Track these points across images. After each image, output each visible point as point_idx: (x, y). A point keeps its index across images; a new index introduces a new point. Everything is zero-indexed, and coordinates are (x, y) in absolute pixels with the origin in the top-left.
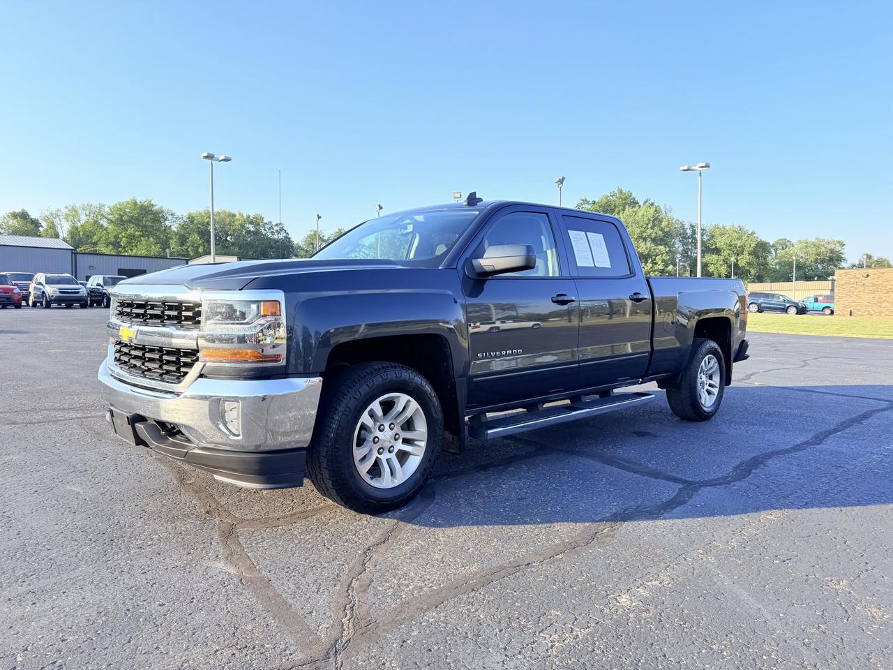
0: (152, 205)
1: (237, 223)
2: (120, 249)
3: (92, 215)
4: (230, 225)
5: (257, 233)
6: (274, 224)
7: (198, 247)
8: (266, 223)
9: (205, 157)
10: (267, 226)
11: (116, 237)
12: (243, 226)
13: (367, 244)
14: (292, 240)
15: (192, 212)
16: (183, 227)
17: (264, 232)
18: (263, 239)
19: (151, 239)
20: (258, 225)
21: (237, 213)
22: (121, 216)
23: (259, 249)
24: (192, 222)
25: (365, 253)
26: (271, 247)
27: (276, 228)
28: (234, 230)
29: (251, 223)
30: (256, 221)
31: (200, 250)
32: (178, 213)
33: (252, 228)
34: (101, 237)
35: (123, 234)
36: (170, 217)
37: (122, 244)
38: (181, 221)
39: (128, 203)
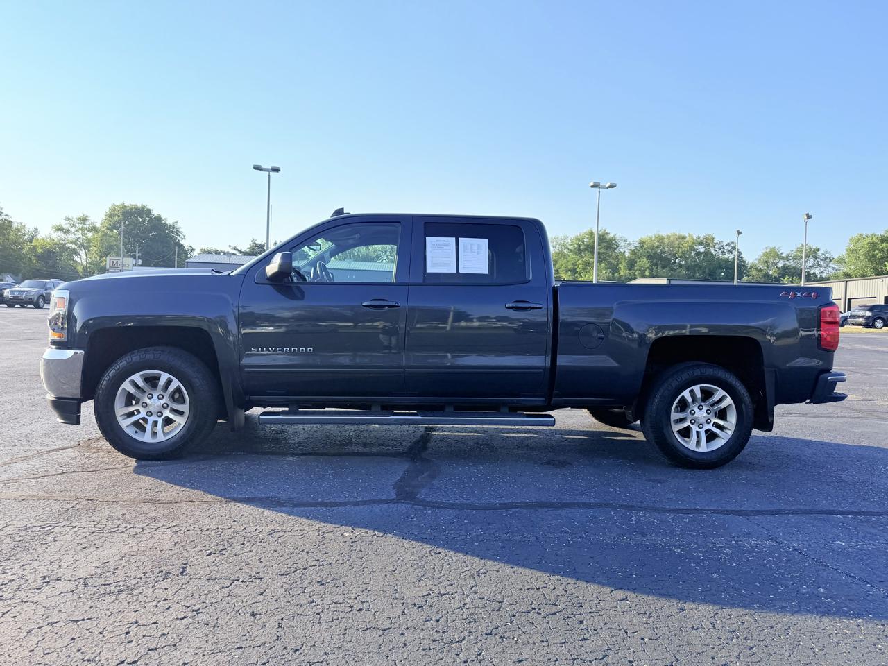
0: (607, 233)
1: (685, 245)
2: (576, 275)
3: (558, 246)
4: (679, 247)
5: (707, 253)
6: (725, 243)
7: (644, 271)
8: (717, 243)
9: (592, 186)
10: (717, 246)
11: (574, 264)
12: (692, 248)
13: (836, 257)
14: (744, 259)
15: (644, 237)
16: (633, 252)
17: (713, 252)
18: (714, 259)
19: (603, 264)
20: (708, 245)
21: (687, 235)
22: (579, 245)
23: (707, 270)
24: (642, 247)
25: (833, 268)
26: (720, 267)
27: (726, 248)
28: (682, 252)
29: (701, 244)
30: (706, 242)
31: (647, 273)
32: (630, 240)
33: (701, 249)
34: (562, 265)
35: (580, 262)
36: (623, 244)
37: (578, 270)
38: (632, 247)
39: (586, 233)
